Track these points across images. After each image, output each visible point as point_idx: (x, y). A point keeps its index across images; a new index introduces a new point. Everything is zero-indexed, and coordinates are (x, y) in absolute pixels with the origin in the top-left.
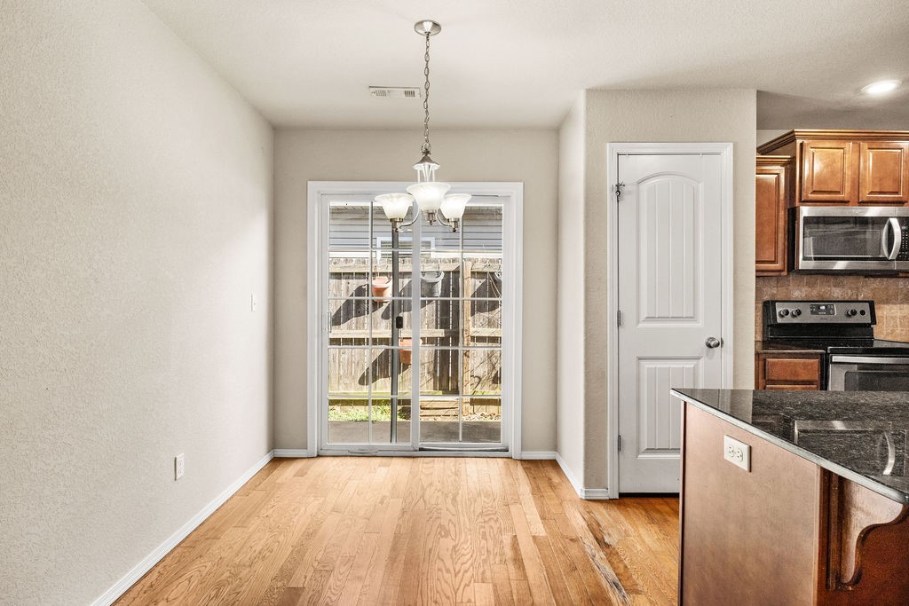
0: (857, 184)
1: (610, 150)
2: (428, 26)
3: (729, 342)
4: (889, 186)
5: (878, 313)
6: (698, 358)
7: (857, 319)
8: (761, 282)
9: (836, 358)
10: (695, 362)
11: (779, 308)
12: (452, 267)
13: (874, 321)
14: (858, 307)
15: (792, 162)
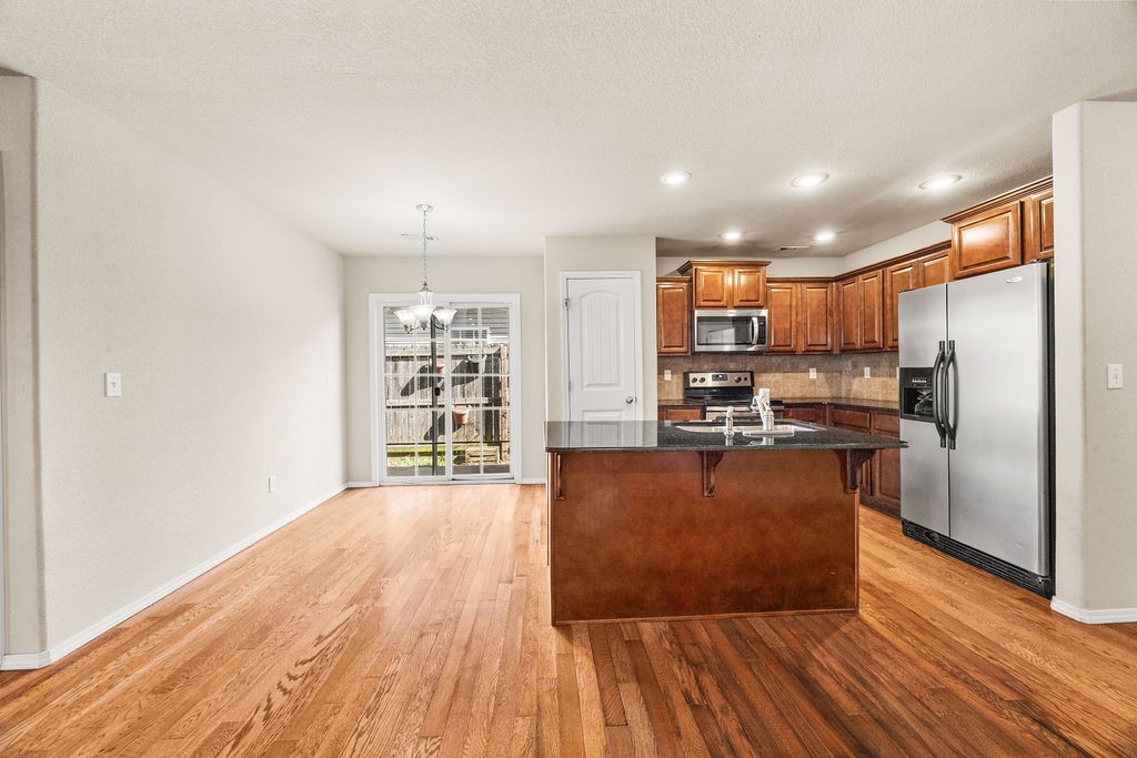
0: (731, 296)
1: (562, 275)
2: (425, 208)
3: (640, 400)
4: (752, 297)
5: (756, 378)
6: (621, 410)
7: (743, 383)
8: (661, 361)
9: (708, 409)
10: (619, 413)
11: (692, 376)
12: (493, 351)
13: (753, 384)
14: (742, 375)
15: (691, 280)
